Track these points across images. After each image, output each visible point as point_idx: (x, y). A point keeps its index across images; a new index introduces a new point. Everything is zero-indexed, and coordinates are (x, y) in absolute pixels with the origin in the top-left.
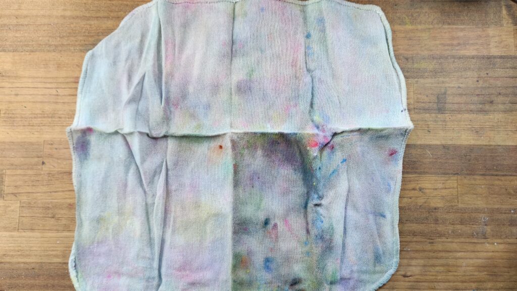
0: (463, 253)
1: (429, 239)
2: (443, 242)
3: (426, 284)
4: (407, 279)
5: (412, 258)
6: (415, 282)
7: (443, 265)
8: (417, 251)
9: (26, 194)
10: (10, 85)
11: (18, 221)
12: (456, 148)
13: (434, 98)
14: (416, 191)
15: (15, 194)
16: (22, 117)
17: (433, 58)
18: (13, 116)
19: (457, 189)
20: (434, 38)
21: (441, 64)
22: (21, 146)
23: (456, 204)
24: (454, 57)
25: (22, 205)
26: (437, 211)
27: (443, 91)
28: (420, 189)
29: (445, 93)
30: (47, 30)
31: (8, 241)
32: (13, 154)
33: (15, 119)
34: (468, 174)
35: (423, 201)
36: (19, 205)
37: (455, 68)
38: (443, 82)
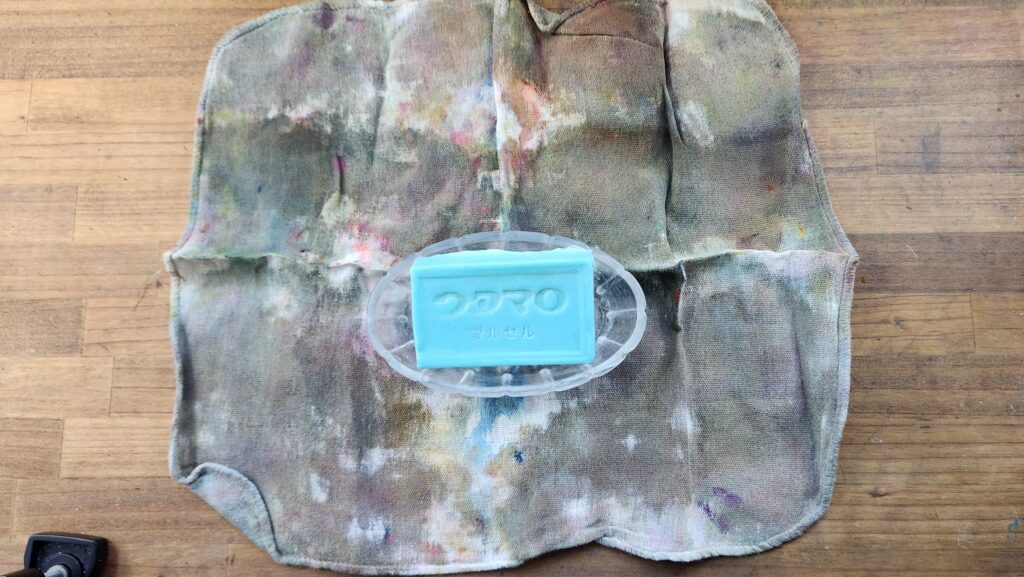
0: (989, 447)
1: (921, 419)
2: (949, 425)
3: (919, 510)
4: (879, 500)
5: (887, 459)
6: (896, 506)
7: (951, 472)
8: (897, 444)
9: (126, 345)
10: (95, 139)
11: (109, 397)
12: (965, 238)
13: (916, 145)
14: (890, 326)
15: (103, 345)
16: (118, 199)
17: (910, 67)
18: (101, 196)
19: (971, 320)
20: (911, 31)
21: (925, 78)
22: (117, 252)
23: (972, 348)
24: (949, 65)
25: (117, 366)
26: (933, 363)
27: (933, 130)
28: (898, 322)
29: (937, 135)
30: (167, 36)
31: (88, 435)
32: (101, 268)
33: (105, 203)
34: (991, 290)
35: (905, 344)
36: (111, 365)
37: (954, 87)
38: (932, 113)
